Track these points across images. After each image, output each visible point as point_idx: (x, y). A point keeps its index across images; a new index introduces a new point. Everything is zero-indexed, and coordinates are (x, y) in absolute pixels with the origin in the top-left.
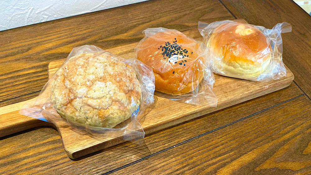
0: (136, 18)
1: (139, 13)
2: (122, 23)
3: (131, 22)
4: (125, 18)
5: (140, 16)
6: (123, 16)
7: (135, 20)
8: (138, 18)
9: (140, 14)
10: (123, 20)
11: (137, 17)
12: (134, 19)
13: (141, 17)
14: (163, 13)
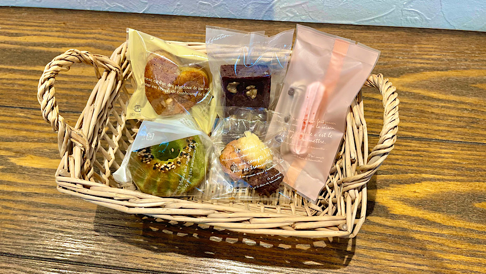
0: (424, 56)
1: (432, 48)
2: (398, 58)
3: (414, 61)
4: (407, 51)
5: (432, 55)
6: (405, 47)
7: (422, 59)
8: (427, 57)
9: (435, 51)
10: (401, 53)
11: (426, 55)
12: (420, 57)
13: (433, 57)
14: (476, 61)
